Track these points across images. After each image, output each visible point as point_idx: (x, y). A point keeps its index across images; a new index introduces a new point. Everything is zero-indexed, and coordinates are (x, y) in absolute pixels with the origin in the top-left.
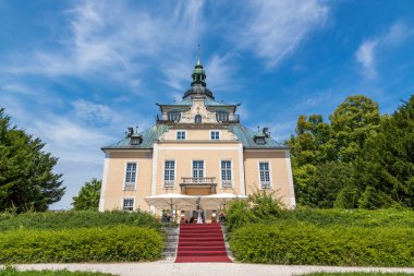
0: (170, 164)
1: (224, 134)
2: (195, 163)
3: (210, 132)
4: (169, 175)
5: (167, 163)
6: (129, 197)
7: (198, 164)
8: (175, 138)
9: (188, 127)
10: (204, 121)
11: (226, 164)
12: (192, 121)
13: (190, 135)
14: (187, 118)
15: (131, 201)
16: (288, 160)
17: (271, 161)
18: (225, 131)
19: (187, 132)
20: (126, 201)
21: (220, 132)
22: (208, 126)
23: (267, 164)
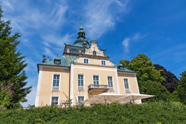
0: (81, 76)
1: (108, 63)
2: (94, 77)
3: (101, 60)
4: (81, 83)
5: (79, 76)
6: (55, 95)
7: (96, 77)
8: (83, 62)
9: (90, 57)
10: (97, 55)
11: (110, 78)
12: (92, 54)
13: (90, 61)
14: (89, 52)
15: (57, 98)
16: (136, 78)
17: (129, 78)
18: (108, 61)
19: (89, 59)
20: (53, 98)
21: (106, 61)
22: (99, 58)
23: (127, 80)
